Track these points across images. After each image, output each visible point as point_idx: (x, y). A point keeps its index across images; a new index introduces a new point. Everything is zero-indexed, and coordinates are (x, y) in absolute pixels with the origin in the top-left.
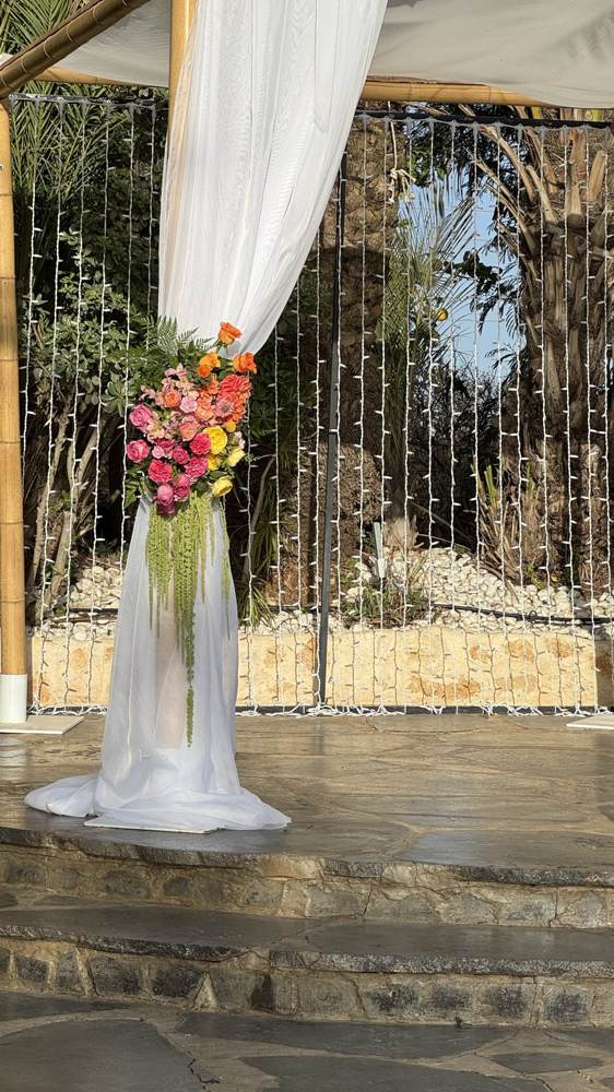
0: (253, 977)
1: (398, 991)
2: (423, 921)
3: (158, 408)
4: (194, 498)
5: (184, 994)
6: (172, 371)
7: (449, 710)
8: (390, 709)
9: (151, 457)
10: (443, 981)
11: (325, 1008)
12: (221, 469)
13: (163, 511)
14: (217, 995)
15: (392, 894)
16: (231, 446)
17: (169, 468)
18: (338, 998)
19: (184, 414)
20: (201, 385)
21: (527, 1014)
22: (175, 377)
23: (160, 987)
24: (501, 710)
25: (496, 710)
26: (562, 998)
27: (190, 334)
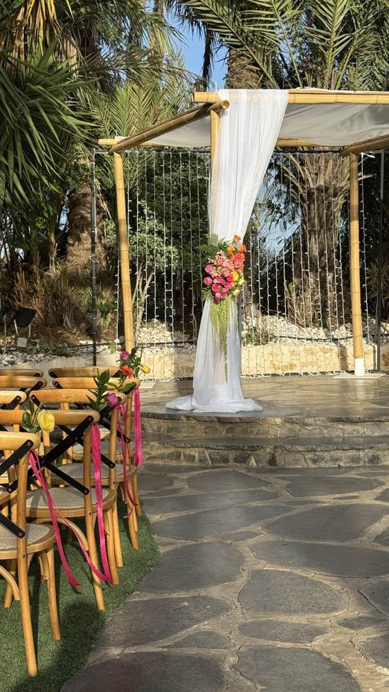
0: (268, 455)
1: (319, 458)
2: (319, 436)
3: (215, 266)
4: (227, 298)
5: (245, 462)
6: (218, 253)
7: (287, 374)
8: (265, 375)
9: (213, 283)
10: (333, 453)
11: (293, 464)
12: (236, 286)
13: (216, 301)
14: (256, 461)
15: (308, 428)
16: (240, 278)
17: (219, 287)
18: (298, 460)
19: (224, 267)
20: (229, 257)
21: (362, 462)
22: (220, 255)
23: (236, 460)
24: (306, 374)
25: (304, 373)
26: (373, 456)
27: (223, 239)
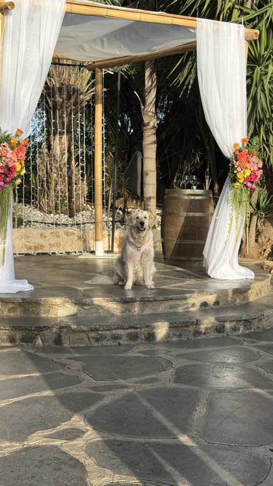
0: (55, 335)
1: (101, 336)
2: (95, 315)
5: (31, 342)
7: (38, 254)
10: (114, 332)
11: (78, 343)
12: (18, 176)
14: (42, 341)
15: (86, 308)
16: (22, 168)
17: (3, 176)
18: (82, 339)
19: (7, 158)
20: (12, 148)
21: (139, 340)
22: (4, 146)
23: (23, 340)
24: (54, 253)
25: (52, 253)
26: (149, 334)
27: (6, 132)
